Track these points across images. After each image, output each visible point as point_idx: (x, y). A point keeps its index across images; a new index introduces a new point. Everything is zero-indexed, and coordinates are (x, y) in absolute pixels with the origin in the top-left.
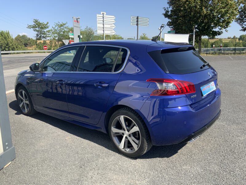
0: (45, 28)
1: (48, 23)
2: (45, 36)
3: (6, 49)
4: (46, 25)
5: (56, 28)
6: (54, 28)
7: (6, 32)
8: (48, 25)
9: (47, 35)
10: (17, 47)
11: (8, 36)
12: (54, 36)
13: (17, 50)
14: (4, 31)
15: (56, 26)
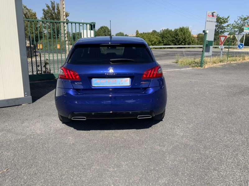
0: (225, 22)
1: (229, 17)
2: (223, 31)
3: (183, 43)
4: (226, 19)
5: (239, 22)
6: (236, 22)
7: (186, 27)
8: (228, 19)
9: (225, 30)
10: (192, 42)
11: (187, 32)
12: (234, 31)
13: (193, 45)
14: (184, 27)
15: (239, 20)
